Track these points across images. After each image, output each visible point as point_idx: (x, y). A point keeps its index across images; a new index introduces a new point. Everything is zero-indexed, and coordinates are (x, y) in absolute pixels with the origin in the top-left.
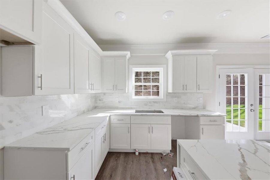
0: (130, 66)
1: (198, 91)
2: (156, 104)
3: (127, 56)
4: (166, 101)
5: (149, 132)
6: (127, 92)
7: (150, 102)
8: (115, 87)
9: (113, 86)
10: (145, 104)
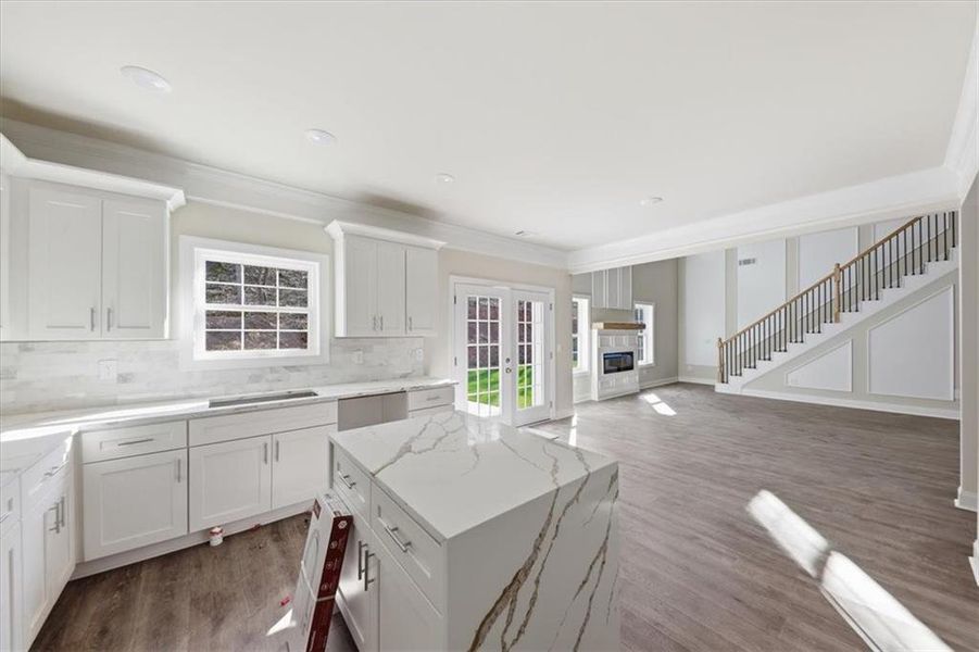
0: (184, 239)
1: (410, 334)
2: (294, 375)
3: (168, 202)
4: (331, 361)
5: (266, 460)
6: (166, 336)
7: (272, 370)
8: (103, 318)
9: (92, 311)
10: (250, 377)
